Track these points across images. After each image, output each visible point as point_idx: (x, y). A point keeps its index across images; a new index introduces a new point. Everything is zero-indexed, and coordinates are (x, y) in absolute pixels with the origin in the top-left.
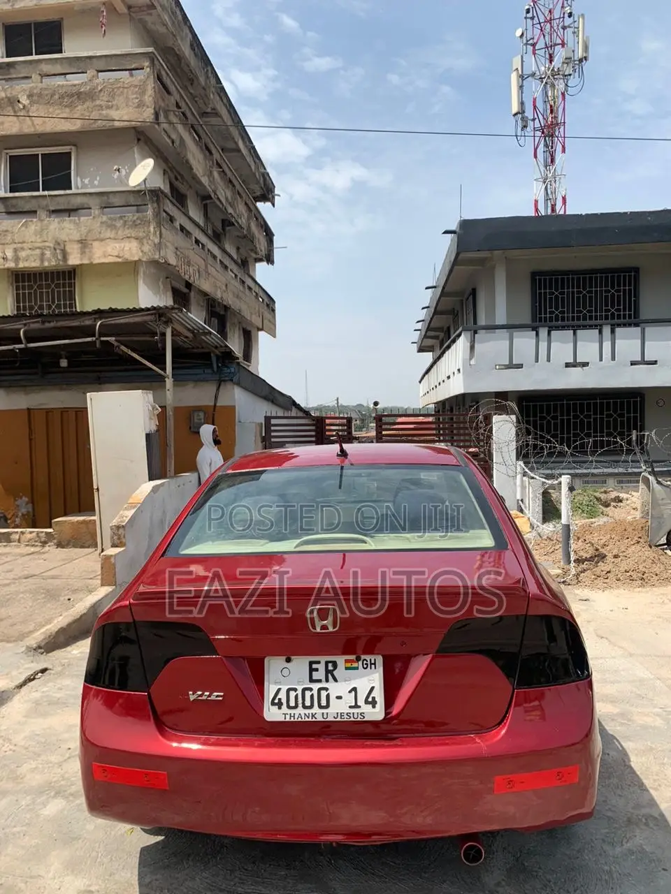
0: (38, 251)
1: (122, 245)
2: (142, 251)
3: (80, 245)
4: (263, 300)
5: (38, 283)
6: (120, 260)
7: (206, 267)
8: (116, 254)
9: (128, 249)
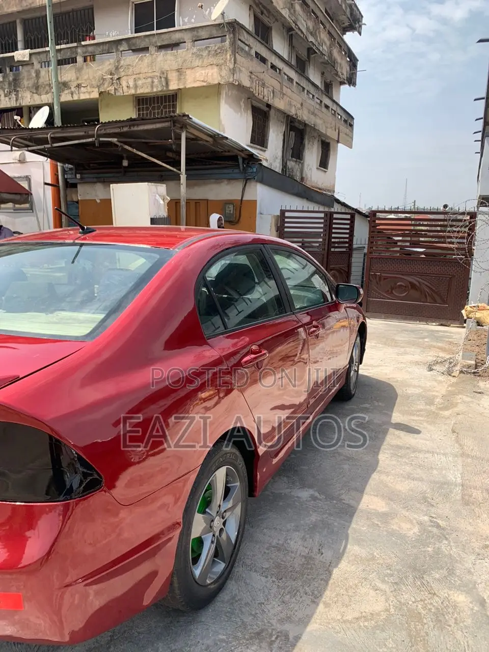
0: (150, 80)
1: (207, 71)
2: (221, 76)
3: (177, 73)
4: (341, 117)
6: (205, 84)
7: (282, 88)
8: (202, 79)
9: (211, 74)
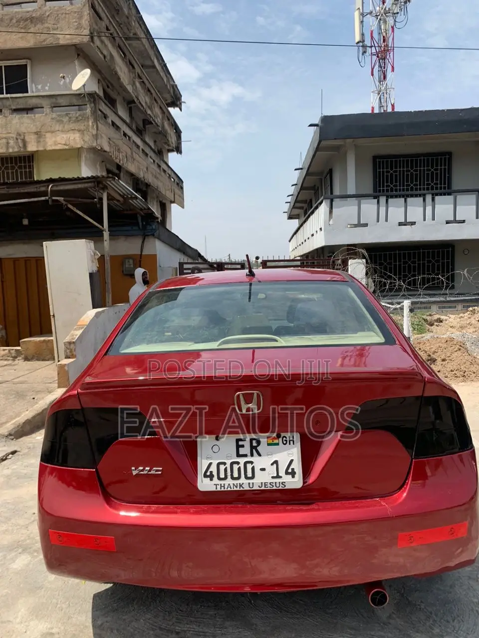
0: (4, 141)
1: (68, 135)
2: (84, 140)
3: (36, 136)
4: (174, 180)
5: (5, 165)
6: (67, 147)
7: (132, 154)
8: (64, 143)
9: (73, 138)
